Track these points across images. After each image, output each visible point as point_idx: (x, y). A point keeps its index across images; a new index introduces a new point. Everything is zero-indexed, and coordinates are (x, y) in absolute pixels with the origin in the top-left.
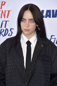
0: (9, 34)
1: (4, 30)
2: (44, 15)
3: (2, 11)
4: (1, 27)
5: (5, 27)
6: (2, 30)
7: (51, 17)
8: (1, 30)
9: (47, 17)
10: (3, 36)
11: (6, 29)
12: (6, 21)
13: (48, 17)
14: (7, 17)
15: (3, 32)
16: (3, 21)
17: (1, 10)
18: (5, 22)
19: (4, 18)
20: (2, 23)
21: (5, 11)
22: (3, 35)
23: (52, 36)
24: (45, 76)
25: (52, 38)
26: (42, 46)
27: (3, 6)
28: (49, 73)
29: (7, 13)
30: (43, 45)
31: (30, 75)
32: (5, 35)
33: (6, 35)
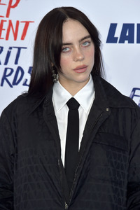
0: (27, 80)
1: (12, 70)
2: (115, 36)
3: (10, 21)
4: (6, 63)
5: (16, 63)
6: (9, 71)
7: (133, 42)
8: (6, 69)
9: (124, 42)
10: (11, 86)
11: (19, 68)
12: (19, 49)
13: (126, 42)
14: (23, 38)
15: (10, 74)
16: (11, 48)
17: (8, 19)
18: (17, 50)
19: (15, 39)
20: (9, 54)
21: (18, 22)
22: (11, 82)
23: (134, 90)
24: (114, 187)
25: (134, 95)
26: (107, 110)
27: (11, 9)
28: (122, 180)
29: (22, 27)
30: (110, 108)
31: (76, 183)
32: (15, 83)
33: (17, 84)
